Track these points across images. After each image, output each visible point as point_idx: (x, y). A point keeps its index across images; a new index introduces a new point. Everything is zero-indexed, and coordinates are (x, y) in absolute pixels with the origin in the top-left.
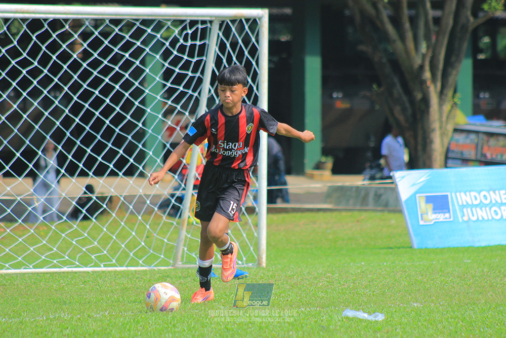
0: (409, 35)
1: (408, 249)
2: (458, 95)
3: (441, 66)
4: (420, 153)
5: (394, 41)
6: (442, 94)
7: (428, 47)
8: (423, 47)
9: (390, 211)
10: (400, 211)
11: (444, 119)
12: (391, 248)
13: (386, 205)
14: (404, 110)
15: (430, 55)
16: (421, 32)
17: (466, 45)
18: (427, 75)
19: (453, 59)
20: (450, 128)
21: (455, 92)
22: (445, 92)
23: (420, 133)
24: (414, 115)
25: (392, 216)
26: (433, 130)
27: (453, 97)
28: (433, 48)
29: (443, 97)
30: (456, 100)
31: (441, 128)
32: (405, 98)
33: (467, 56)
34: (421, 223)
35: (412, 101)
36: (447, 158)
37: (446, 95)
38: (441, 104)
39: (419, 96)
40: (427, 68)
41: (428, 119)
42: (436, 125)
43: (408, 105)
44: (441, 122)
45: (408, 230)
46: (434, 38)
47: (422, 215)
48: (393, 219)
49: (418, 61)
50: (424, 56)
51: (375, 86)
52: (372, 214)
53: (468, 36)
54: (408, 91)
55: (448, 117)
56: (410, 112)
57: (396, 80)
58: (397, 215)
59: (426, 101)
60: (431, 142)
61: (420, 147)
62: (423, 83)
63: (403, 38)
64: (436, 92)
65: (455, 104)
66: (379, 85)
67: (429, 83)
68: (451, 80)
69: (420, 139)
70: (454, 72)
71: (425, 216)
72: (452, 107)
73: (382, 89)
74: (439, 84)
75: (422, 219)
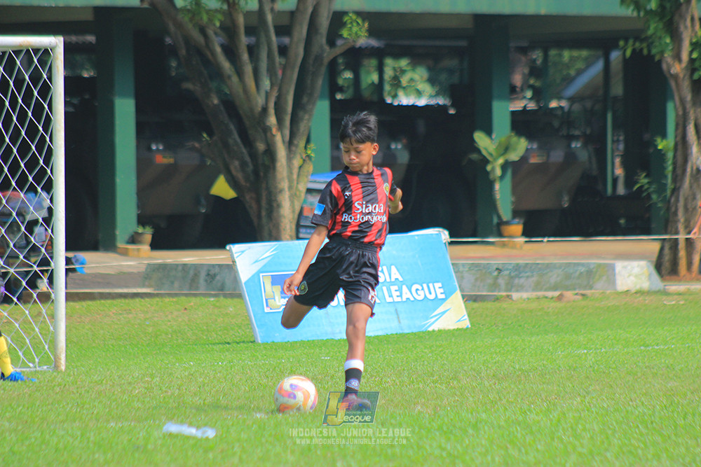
0: (248, 69)
1: (251, 344)
2: (312, 145)
3: (289, 108)
4: (264, 220)
5: (229, 77)
6: (290, 144)
7: (272, 85)
8: (266, 83)
9: (225, 296)
10: (240, 296)
11: (295, 176)
12: (228, 343)
13: (222, 288)
14: (243, 165)
15: (275, 94)
16: (264, 65)
17: (320, 83)
18: (272, 120)
19: (305, 99)
20: (302, 188)
21: (308, 141)
22: (295, 142)
23: (264, 194)
24: (256, 172)
25: (229, 301)
26: (281, 191)
27: (306, 148)
28: (280, 86)
29: (293, 148)
30: (309, 152)
31: (290, 188)
32: (244, 150)
33: (321, 97)
34: (267, 310)
35: (253, 155)
36: (298, 226)
37: (297, 146)
38: (289, 159)
39: (261, 147)
40: (272, 111)
41: (274, 176)
42: (284, 185)
43: (248, 159)
44: (290, 180)
45: (250, 320)
46: (280, 73)
47: (266, 300)
48: (230, 305)
49: (260, 101)
50: (267, 95)
51: (205, 135)
52: (204, 300)
53: (323, 69)
54: (248, 142)
55: (299, 175)
56: (251, 167)
57: (232, 127)
58: (236, 300)
59: (271, 153)
60: (279, 206)
61: (264, 213)
62: (266, 130)
63: (240, 73)
64: (283, 141)
65: (308, 156)
66: (210, 135)
67: (274, 131)
68: (302, 127)
69: (264, 203)
70: (306, 117)
71: (270, 302)
72: (304, 160)
73: (215, 138)
74: (287, 132)
75: (267, 306)
